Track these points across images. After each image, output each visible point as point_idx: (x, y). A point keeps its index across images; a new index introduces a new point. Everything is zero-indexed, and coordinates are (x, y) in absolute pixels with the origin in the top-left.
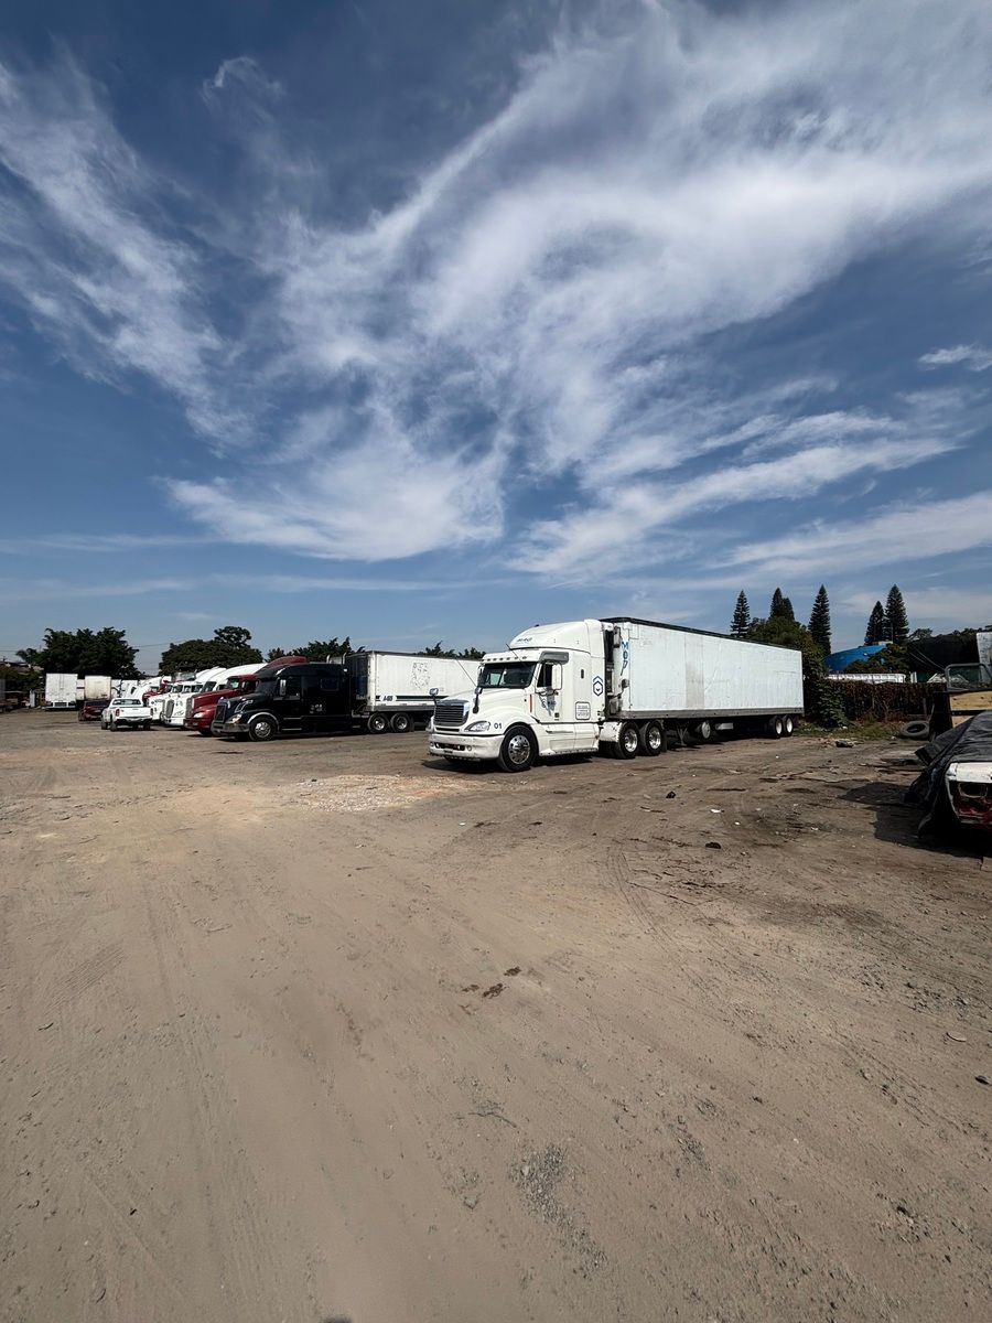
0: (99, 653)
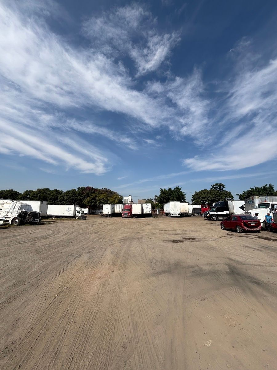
0: (176, 196)
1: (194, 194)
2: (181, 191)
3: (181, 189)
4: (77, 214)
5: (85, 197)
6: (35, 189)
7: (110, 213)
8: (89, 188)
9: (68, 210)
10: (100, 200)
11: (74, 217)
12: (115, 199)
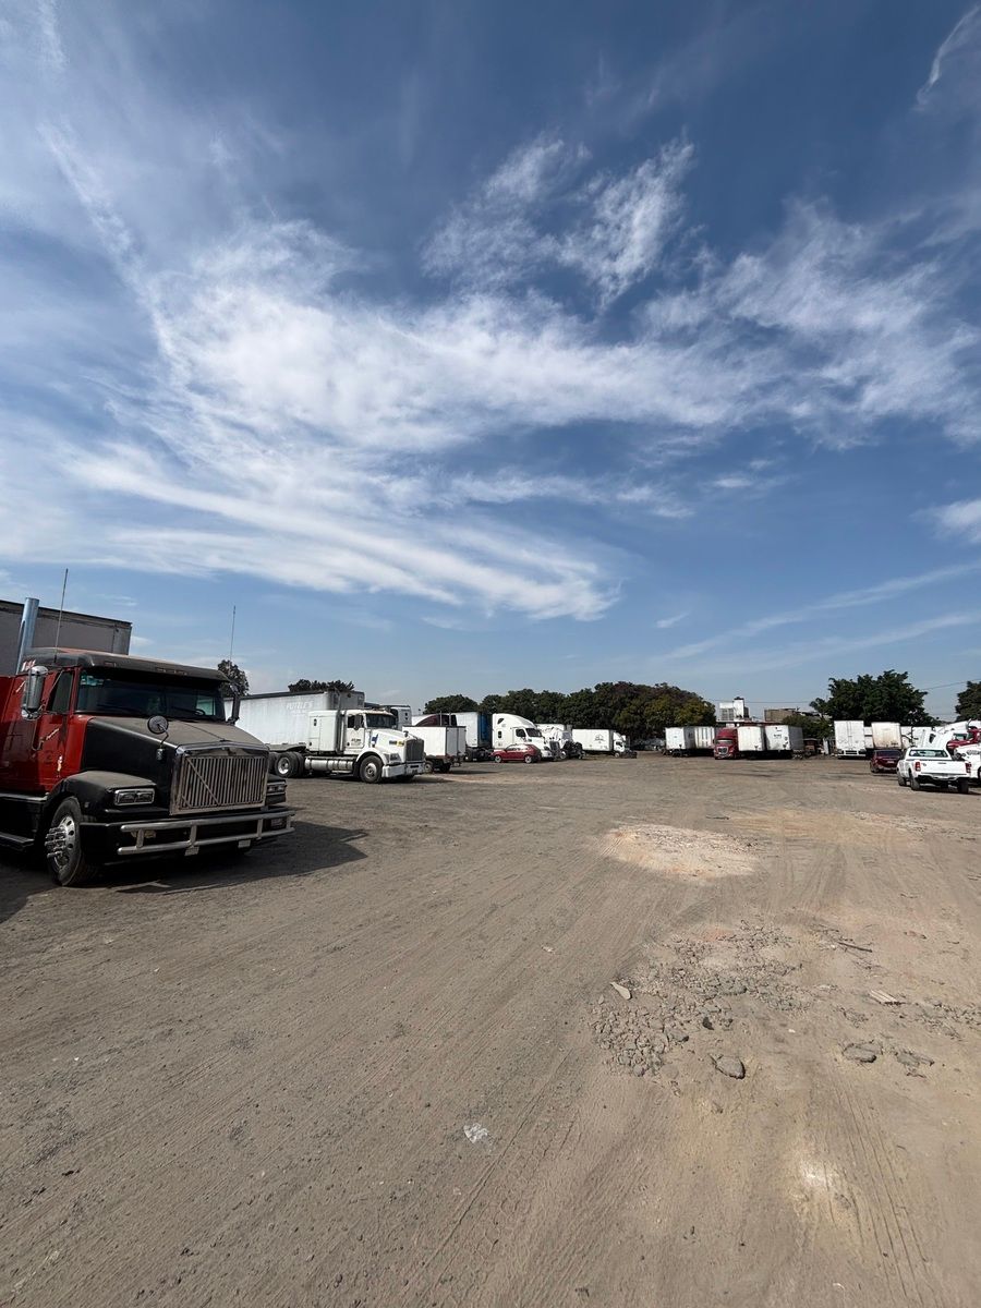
0: (883, 699)
1: (964, 688)
2: (905, 681)
3: (904, 676)
4: (616, 747)
5: (615, 709)
6: (504, 694)
7: (683, 747)
8: (622, 685)
9: (598, 739)
10: (653, 714)
11: (611, 753)
12: (693, 711)
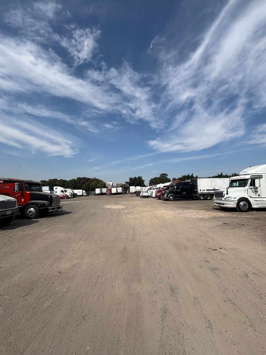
0: (138, 181)
1: (150, 180)
3: (142, 177)
4: (84, 194)
7: (100, 193)
8: (84, 178)
9: (79, 192)
10: (92, 185)
12: (102, 184)
